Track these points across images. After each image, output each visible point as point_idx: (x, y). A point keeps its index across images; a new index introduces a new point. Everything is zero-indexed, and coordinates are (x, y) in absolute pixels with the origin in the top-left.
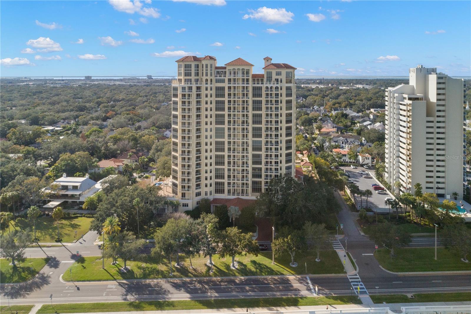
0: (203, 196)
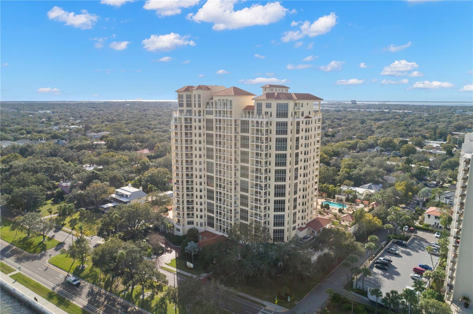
0: (194, 226)
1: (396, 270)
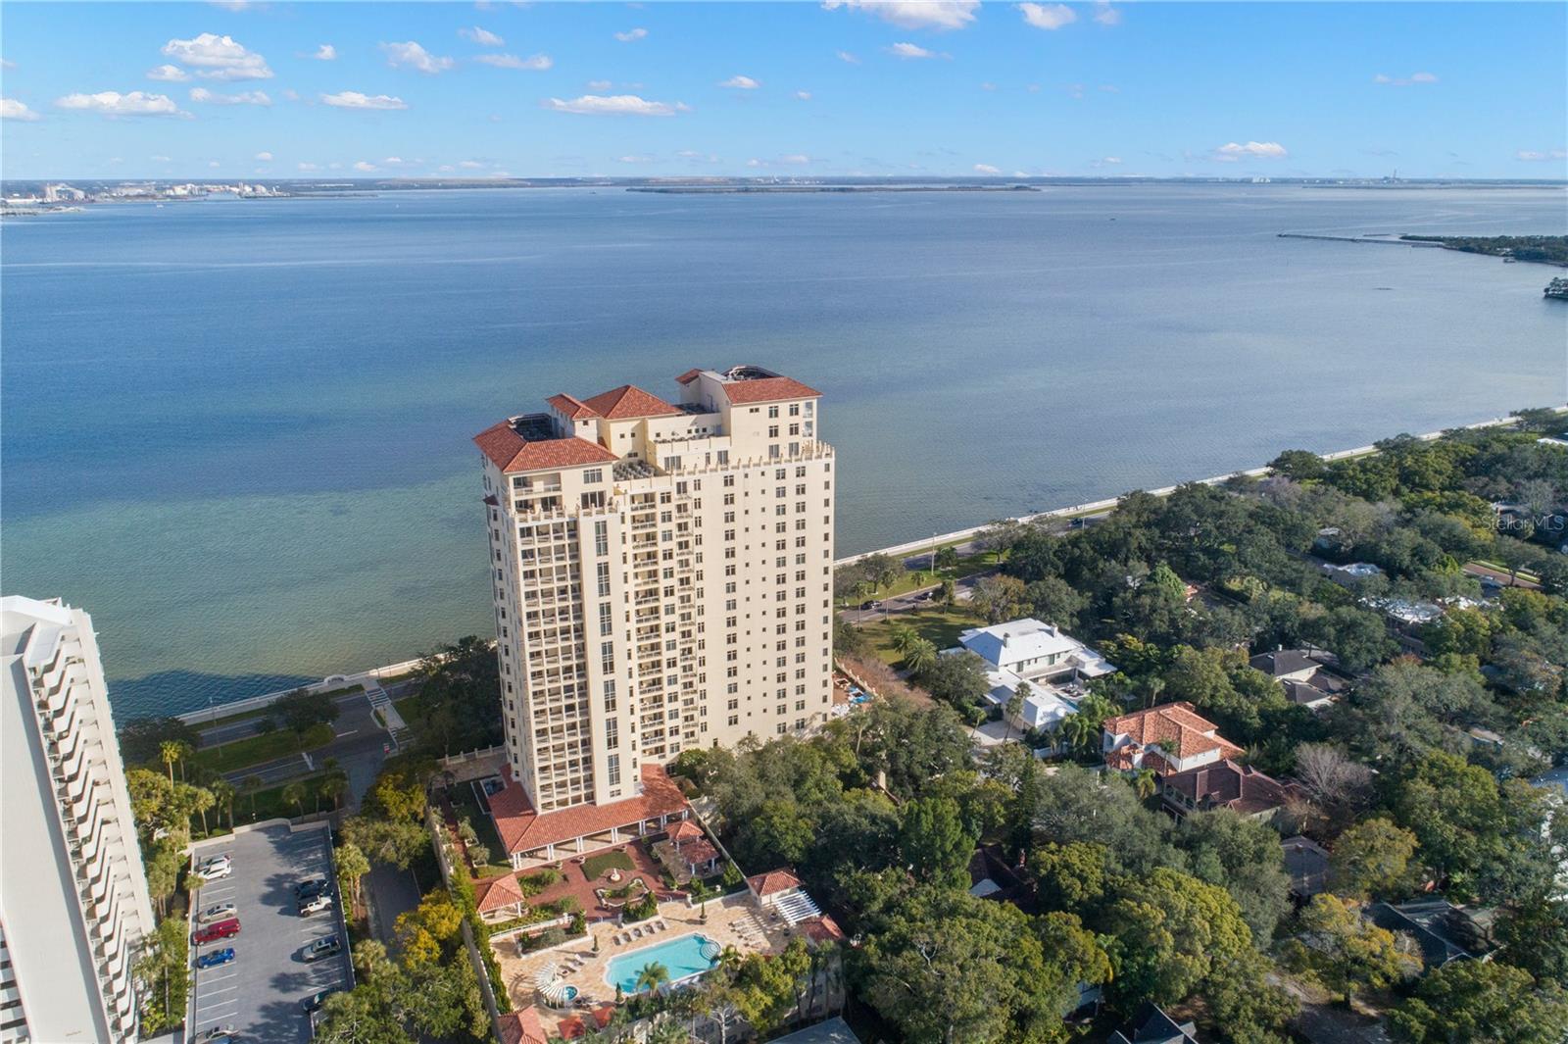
1: (278, 909)
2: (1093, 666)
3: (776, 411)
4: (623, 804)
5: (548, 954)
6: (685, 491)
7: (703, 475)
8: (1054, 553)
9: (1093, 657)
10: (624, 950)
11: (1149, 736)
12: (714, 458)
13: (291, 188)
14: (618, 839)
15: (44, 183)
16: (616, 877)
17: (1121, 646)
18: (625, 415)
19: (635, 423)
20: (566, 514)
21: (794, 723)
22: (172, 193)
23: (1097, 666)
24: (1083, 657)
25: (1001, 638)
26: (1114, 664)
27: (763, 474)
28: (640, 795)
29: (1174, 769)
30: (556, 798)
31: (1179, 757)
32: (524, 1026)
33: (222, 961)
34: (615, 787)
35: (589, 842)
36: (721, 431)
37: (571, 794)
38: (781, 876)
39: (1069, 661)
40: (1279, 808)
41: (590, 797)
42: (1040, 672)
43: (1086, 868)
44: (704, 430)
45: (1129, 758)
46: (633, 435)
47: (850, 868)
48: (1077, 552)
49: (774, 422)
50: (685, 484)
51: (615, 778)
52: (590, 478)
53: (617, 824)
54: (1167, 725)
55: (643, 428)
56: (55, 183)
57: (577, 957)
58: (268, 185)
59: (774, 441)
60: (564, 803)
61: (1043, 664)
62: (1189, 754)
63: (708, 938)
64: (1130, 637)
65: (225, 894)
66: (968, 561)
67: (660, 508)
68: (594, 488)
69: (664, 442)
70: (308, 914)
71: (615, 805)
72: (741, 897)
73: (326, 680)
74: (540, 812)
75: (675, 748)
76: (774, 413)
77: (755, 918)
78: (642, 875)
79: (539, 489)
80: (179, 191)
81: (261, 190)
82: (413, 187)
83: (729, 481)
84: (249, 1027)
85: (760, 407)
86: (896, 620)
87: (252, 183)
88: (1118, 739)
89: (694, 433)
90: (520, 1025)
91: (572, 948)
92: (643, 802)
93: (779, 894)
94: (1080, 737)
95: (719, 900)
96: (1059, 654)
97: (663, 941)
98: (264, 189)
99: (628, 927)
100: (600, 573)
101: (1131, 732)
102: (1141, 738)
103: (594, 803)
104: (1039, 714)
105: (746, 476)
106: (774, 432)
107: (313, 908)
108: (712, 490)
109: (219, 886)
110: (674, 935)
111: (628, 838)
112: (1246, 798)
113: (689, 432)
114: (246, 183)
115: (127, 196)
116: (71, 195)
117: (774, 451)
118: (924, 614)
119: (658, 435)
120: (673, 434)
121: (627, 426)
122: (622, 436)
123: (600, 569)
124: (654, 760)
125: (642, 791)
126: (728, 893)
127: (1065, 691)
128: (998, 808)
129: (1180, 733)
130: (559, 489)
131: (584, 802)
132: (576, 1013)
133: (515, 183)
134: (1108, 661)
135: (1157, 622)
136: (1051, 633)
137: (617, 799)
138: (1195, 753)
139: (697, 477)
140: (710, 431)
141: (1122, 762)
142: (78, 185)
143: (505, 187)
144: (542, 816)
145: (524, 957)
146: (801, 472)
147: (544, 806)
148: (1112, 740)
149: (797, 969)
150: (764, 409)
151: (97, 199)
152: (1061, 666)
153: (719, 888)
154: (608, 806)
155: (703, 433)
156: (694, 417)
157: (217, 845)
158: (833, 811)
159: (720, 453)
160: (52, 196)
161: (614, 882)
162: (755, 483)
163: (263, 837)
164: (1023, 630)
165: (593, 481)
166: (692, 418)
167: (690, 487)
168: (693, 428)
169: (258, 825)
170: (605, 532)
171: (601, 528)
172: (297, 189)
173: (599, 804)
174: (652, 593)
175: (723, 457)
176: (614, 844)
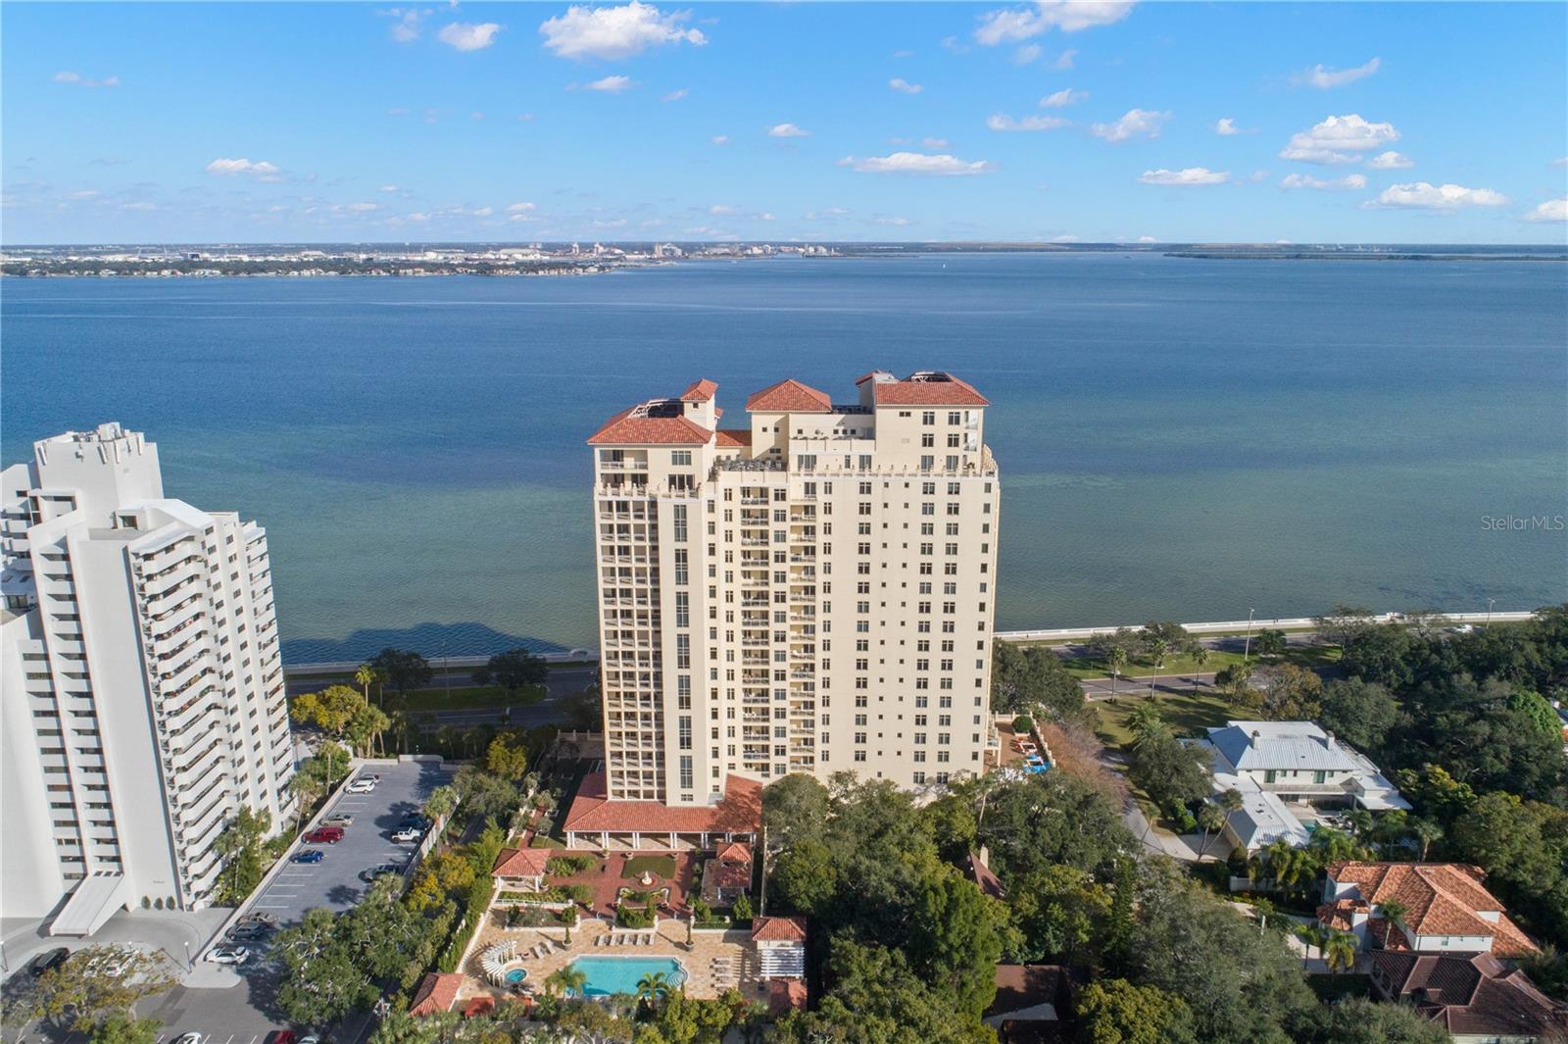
1: (381, 830)
2: (1375, 796)
3: (932, 418)
4: (693, 810)
5: (529, 933)
6: (814, 492)
7: (836, 478)
8: (1403, 658)
9: (1381, 784)
10: (597, 952)
11: (1382, 894)
12: (855, 462)
13: (846, 249)
14: (677, 846)
15: (655, 243)
16: (647, 881)
17: (1424, 779)
18: (768, 408)
19: (780, 417)
20: (647, 493)
21: (935, 776)
22: (749, 252)
23: (1383, 797)
24: (1367, 783)
25: (1250, 736)
26: (1410, 801)
27: (907, 485)
28: (714, 806)
29: (1406, 944)
30: (626, 788)
31: (1415, 931)
32: (436, 989)
33: (310, 861)
34: (687, 791)
35: (649, 841)
36: (870, 434)
37: (642, 787)
38: (788, 924)
39: (1349, 783)
40: (1534, 1038)
41: (662, 795)
42: (1303, 789)
43: (1139, 1021)
44: (853, 432)
45: (1347, 916)
46: (776, 430)
47: (850, 934)
48: (1435, 659)
49: (928, 429)
50: (814, 485)
51: (687, 780)
52: (678, 459)
53: (678, 829)
54: (1416, 887)
55: (785, 422)
56: (663, 244)
57: (549, 944)
58: (828, 246)
59: (928, 451)
60: (636, 794)
61: (1306, 780)
62: (1432, 931)
63: (683, 966)
64: (1439, 770)
65: (356, 807)
66: (1303, 652)
67: (773, 506)
68: (682, 470)
69: (805, 438)
70: (397, 841)
71: (685, 809)
72: (745, 936)
73: (572, 652)
74: (610, 797)
75: (780, 769)
76: (929, 420)
77: (743, 961)
78: (673, 885)
79: (629, 465)
80: (756, 250)
81: (823, 251)
82: (955, 250)
83: (866, 489)
84: (286, 922)
85: (913, 412)
86: (1165, 700)
87: (816, 245)
88: (1341, 888)
89: (840, 434)
90: (434, 986)
91: (554, 935)
92: (713, 814)
93: (779, 943)
94: (1289, 873)
95: (722, 932)
96: (1332, 772)
97: (637, 955)
98: (824, 250)
99: (617, 931)
100: (678, 560)
101: (1362, 884)
102: (1373, 894)
103: (665, 803)
104: (1258, 835)
105: (886, 485)
106: (928, 441)
107: (403, 837)
108: (846, 497)
109: (355, 800)
110: (654, 953)
111: (689, 847)
112: (1476, 1010)
113: (836, 432)
114: (811, 244)
115: (715, 254)
116: (672, 251)
117: (927, 463)
118: (1204, 700)
119: (800, 432)
120: (817, 433)
121: (770, 420)
122: (765, 430)
123: (677, 555)
124: (755, 776)
125: (717, 803)
126: (733, 928)
127: (1329, 820)
128: (1082, 920)
129: (1431, 900)
130: (646, 467)
131: (656, 799)
132: (508, 995)
133: (1053, 247)
134: (1402, 795)
135: (1489, 759)
136: (1324, 743)
137: (688, 804)
138: (1446, 932)
139: (828, 479)
140: (859, 433)
141: (1336, 920)
142: (678, 245)
143: (1042, 250)
144: (611, 803)
145: (507, 929)
146: (954, 490)
147: (614, 793)
148: (1333, 889)
149: (709, 1021)
150: (918, 414)
151: (692, 256)
152: (1334, 785)
153: (728, 920)
154: (677, 809)
155: (851, 433)
156: (843, 416)
157: (382, 766)
158: (863, 867)
159: (862, 458)
160: (658, 253)
161: (643, 885)
162: (896, 495)
163: (419, 767)
164: (1288, 733)
165: (682, 463)
166: (840, 417)
167: (820, 489)
168: (841, 429)
169: (420, 756)
170: (685, 517)
171: (681, 512)
172: (853, 251)
173: (668, 804)
174: (763, 596)
175: (866, 461)
176: (672, 849)
